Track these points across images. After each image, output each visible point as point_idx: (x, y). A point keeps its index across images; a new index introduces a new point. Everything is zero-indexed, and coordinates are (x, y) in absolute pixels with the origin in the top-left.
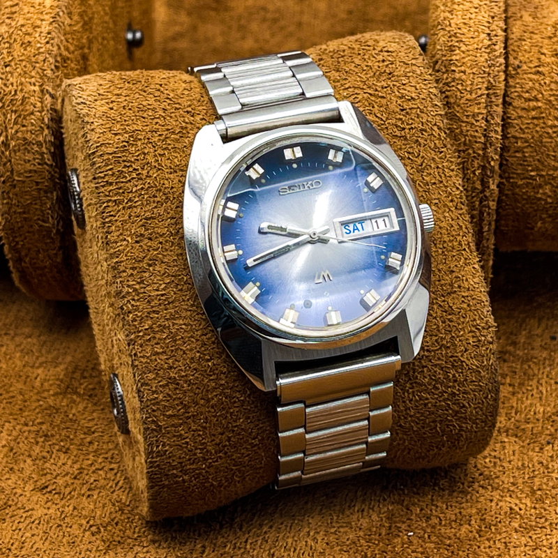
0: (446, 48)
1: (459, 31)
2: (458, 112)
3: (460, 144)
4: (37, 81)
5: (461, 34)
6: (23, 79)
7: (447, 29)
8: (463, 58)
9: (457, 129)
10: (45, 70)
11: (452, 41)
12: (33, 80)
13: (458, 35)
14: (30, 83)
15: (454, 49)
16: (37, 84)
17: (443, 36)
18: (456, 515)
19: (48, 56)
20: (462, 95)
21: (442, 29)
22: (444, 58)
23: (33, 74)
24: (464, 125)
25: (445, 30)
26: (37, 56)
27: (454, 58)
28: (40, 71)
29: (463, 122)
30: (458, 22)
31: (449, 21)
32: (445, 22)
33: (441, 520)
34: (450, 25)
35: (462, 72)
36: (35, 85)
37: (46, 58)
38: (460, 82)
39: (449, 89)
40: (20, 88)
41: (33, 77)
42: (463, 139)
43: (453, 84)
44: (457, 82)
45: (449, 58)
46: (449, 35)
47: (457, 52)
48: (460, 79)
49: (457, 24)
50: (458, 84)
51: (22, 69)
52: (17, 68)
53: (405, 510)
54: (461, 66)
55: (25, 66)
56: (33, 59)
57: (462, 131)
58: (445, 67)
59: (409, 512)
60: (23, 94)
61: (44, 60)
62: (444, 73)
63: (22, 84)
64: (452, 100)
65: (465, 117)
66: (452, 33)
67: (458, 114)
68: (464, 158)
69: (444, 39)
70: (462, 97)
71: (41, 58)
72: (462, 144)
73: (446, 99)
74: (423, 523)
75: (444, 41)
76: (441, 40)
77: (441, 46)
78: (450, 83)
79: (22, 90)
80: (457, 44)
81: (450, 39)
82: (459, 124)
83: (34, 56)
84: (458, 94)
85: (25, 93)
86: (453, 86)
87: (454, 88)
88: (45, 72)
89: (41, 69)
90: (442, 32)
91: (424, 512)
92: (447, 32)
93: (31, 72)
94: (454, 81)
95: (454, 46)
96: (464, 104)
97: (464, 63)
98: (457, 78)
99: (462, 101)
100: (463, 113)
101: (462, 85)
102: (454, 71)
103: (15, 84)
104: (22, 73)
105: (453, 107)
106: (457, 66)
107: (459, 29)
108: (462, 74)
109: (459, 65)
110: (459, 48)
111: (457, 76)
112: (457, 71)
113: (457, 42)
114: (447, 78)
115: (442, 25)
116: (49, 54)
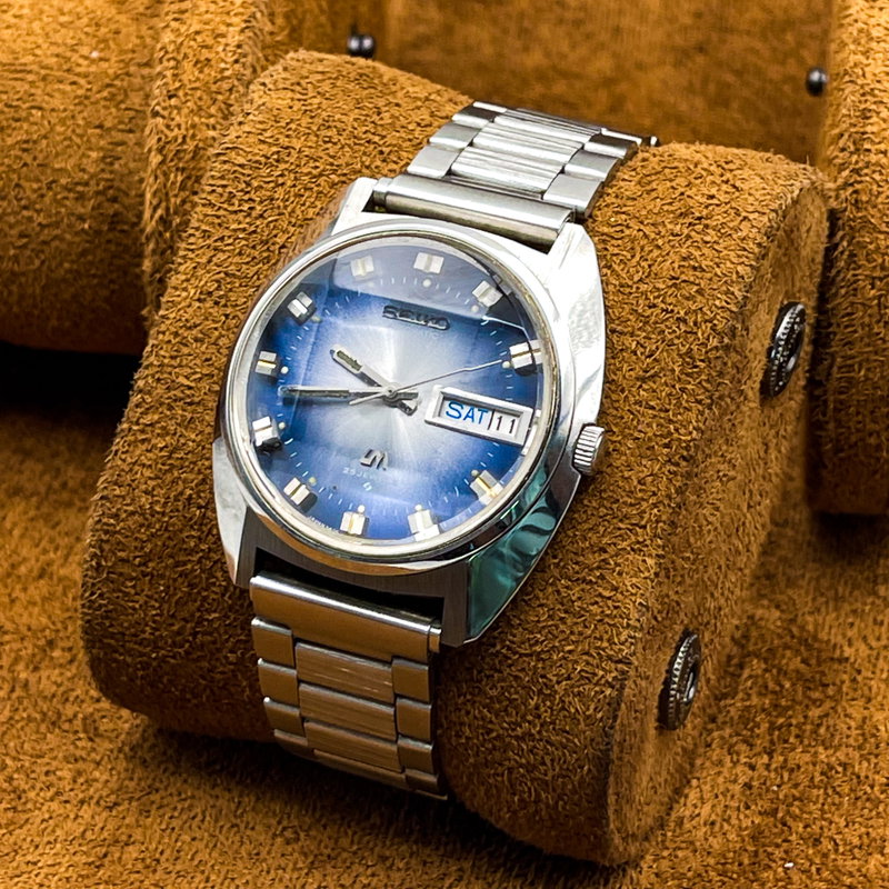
0: (858, 114)
1: (878, 86)
2: (873, 216)
3: (875, 267)
4: (217, 122)
5: (880, 90)
6: (196, 119)
7: (859, 82)
8: (884, 129)
9: (871, 243)
10: (231, 105)
11: (866, 101)
12: (212, 121)
13: (876, 92)
14: (207, 126)
15: (868, 115)
16: (218, 127)
17: (853, 93)
18: (860, 837)
19: (236, 83)
20: (880, 189)
21: (851, 82)
22: (852, 130)
23: (213, 110)
24: (882, 237)
25: (856, 84)
26: (219, 83)
27: (869, 129)
28: (223, 106)
29: (881, 232)
30: (877, 72)
31: (862, 69)
32: (856, 70)
33: (836, 844)
34: (864, 75)
35: (882, 152)
36: (214, 128)
37: (234, 86)
38: (879, 168)
39: (859, 179)
40: (191, 132)
41: (212, 116)
42: (880, 261)
43: (866, 171)
44: (873, 168)
45: (862, 130)
46: (861, 91)
47: (874, 119)
48: (878, 164)
49: (875, 75)
50: (874, 172)
51: (195, 103)
52: (187, 101)
53: (780, 826)
54: (880, 143)
55: (200, 99)
56: (214, 88)
57: (878, 248)
58: (854, 143)
59: (786, 828)
60: (195, 143)
61: (231, 90)
62: (852, 153)
63: (194, 126)
64: (864, 198)
65: (884, 225)
66: (867, 89)
67: (873, 221)
68: (881, 290)
69: (853, 98)
70: (879, 193)
71: (225, 86)
72: (878, 268)
73: (855, 196)
74: (808, 847)
75: (853, 101)
76: (848, 100)
77: (849, 110)
78: (861, 169)
79: (194, 136)
80: (874, 107)
81: (863, 99)
82: (875, 235)
83: (215, 83)
84: (875, 187)
85: (200, 140)
86: (866, 175)
87: (868, 178)
88: (231, 109)
89: (225, 103)
90: (850, 88)
91: (809, 829)
92: (858, 87)
93: (209, 107)
94: (867, 167)
95: (870, 110)
96: (882, 203)
97: (884, 138)
98: (873, 161)
99: (880, 200)
100: (881, 218)
101: (881, 174)
102: (869, 150)
103: (183, 127)
104: (195, 108)
105: (866, 209)
106: (873, 142)
107: (879, 82)
108: (882, 155)
109: (877, 140)
110: (878, 113)
111: (873, 158)
112: (874, 151)
113: (875, 103)
114: (857, 162)
115: (851, 76)
116: (239, 80)
